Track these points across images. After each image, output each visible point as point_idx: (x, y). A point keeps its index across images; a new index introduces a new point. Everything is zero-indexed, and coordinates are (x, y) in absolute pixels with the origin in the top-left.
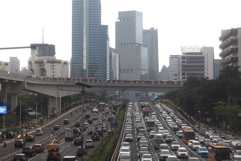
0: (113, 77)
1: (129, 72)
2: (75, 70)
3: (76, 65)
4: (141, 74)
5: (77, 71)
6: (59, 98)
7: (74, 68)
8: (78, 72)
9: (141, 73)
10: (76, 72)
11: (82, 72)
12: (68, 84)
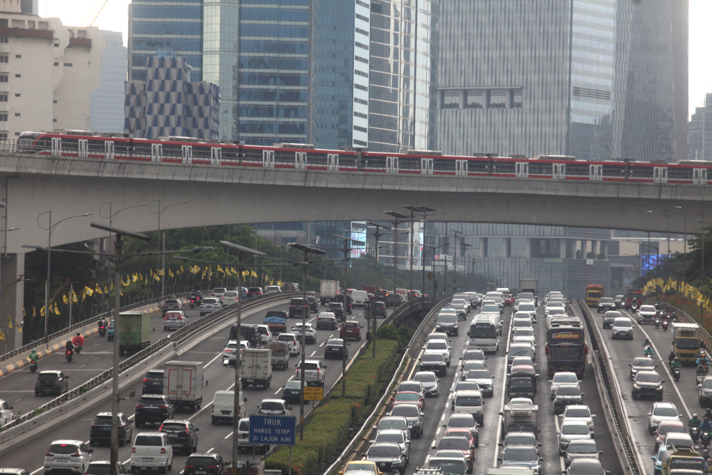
0: (393, 137)
1: (496, 106)
2: (150, 89)
3: (157, 54)
4: (568, 117)
5: (162, 96)
6: (14, 256)
7: (142, 76)
8: (168, 100)
9: (569, 110)
10: (156, 99)
11: (190, 103)
12: (72, 173)
